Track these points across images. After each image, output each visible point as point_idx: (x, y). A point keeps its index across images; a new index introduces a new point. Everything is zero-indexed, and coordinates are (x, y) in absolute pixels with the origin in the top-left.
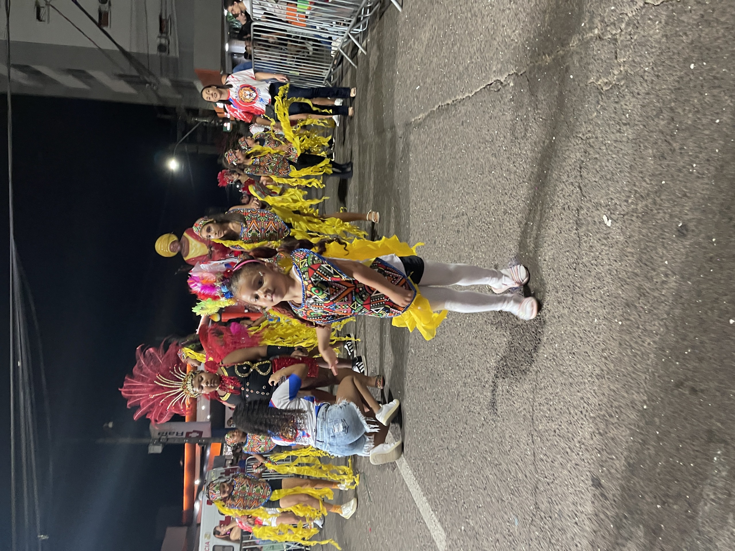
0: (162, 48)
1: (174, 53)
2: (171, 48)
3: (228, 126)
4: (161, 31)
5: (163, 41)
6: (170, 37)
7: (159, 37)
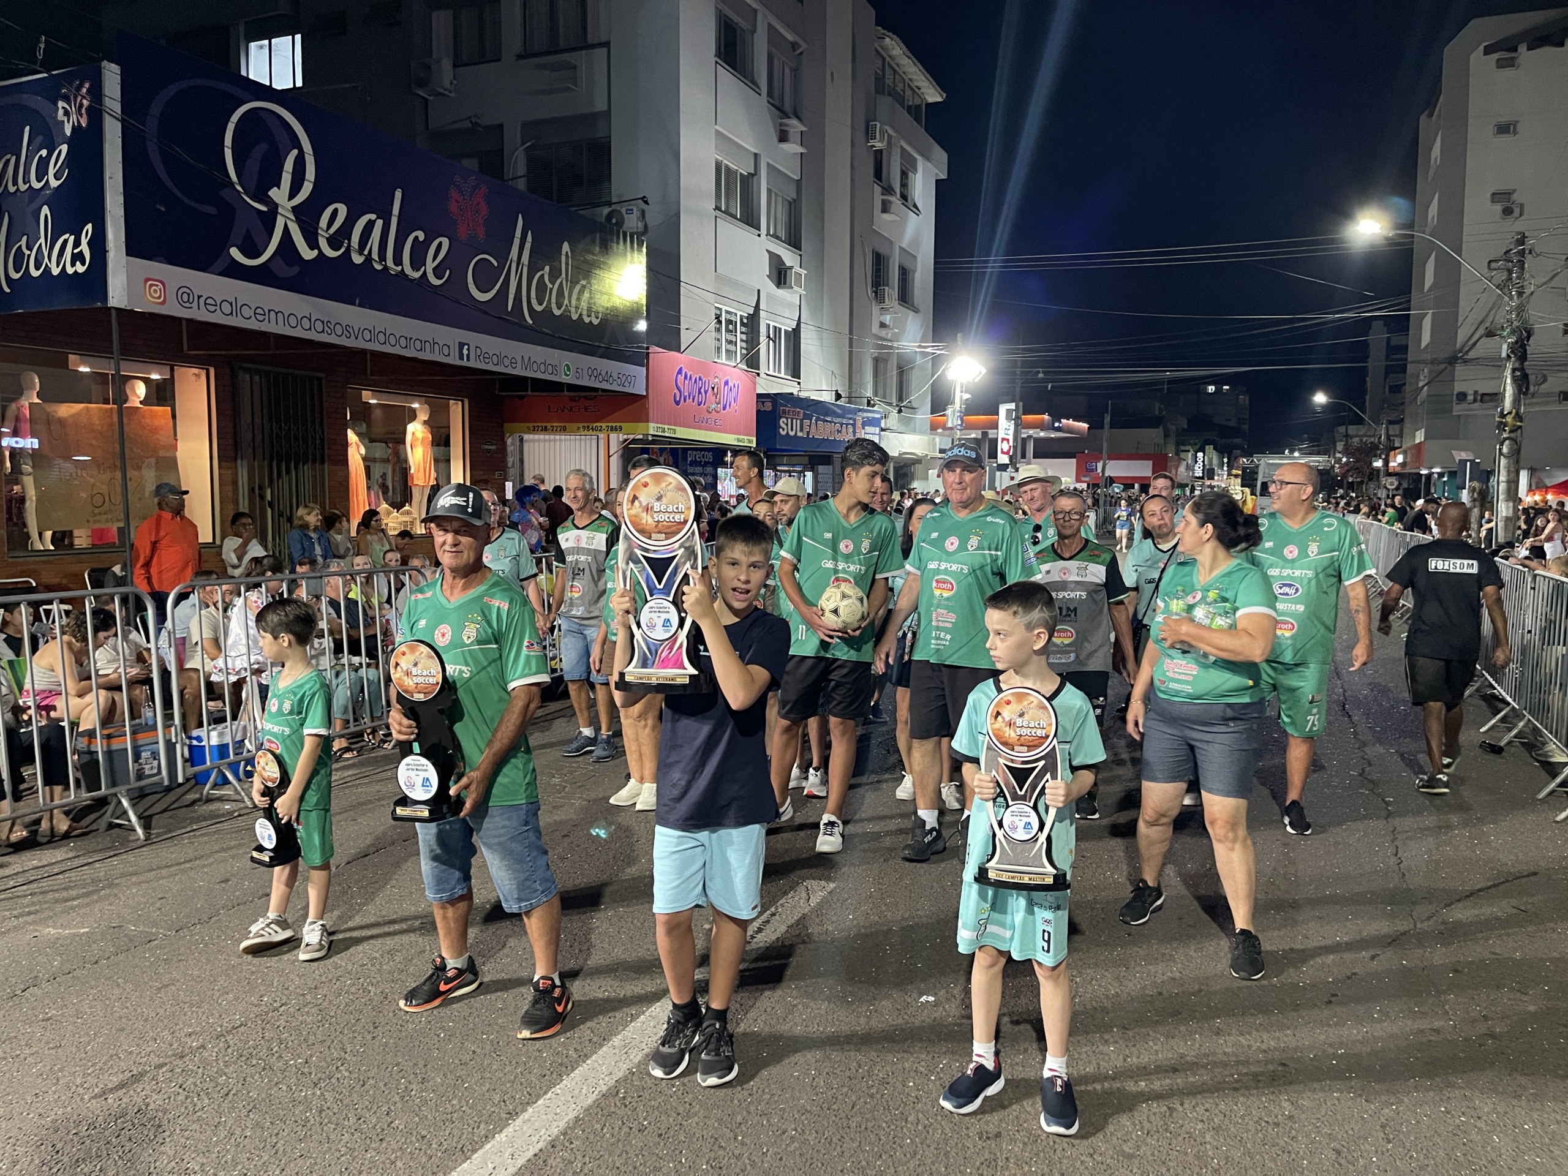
0: (1462, 397)
1: (1457, 409)
2: (1464, 406)
3: (1378, 464)
4: (1483, 395)
5: (1470, 398)
6: (1477, 405)
7: (1476, 392)
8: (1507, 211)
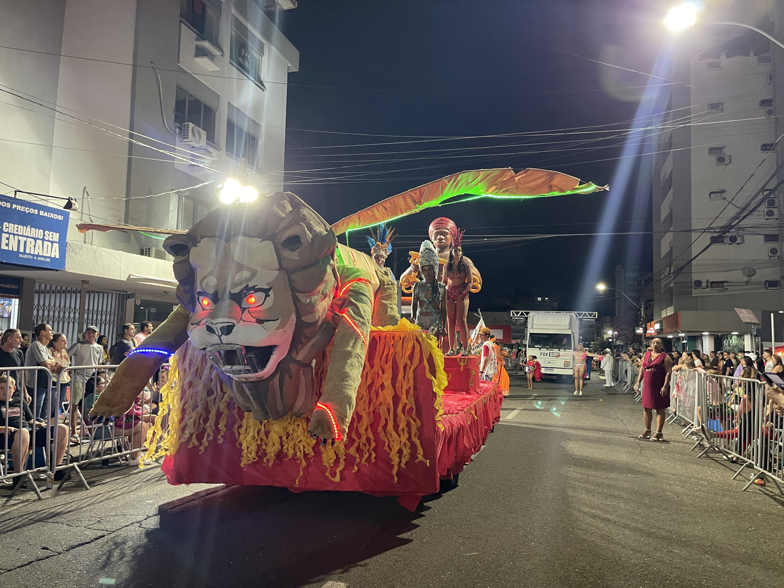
0: (698, 284)
1: (695, 292)
2: (700, 290)
3: (640, 331)
4: (713, 282)
5: (704, 284)
6: (708, 289)
7: (707, 281)
8: (721, 160)
